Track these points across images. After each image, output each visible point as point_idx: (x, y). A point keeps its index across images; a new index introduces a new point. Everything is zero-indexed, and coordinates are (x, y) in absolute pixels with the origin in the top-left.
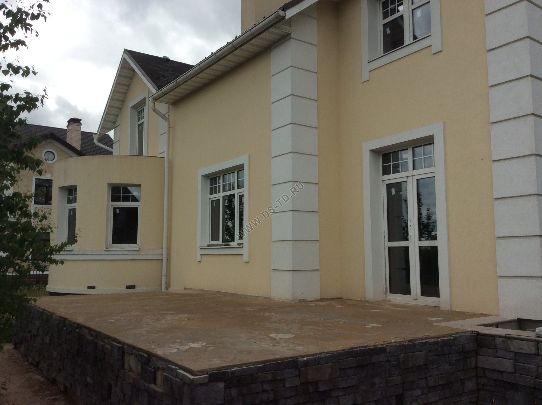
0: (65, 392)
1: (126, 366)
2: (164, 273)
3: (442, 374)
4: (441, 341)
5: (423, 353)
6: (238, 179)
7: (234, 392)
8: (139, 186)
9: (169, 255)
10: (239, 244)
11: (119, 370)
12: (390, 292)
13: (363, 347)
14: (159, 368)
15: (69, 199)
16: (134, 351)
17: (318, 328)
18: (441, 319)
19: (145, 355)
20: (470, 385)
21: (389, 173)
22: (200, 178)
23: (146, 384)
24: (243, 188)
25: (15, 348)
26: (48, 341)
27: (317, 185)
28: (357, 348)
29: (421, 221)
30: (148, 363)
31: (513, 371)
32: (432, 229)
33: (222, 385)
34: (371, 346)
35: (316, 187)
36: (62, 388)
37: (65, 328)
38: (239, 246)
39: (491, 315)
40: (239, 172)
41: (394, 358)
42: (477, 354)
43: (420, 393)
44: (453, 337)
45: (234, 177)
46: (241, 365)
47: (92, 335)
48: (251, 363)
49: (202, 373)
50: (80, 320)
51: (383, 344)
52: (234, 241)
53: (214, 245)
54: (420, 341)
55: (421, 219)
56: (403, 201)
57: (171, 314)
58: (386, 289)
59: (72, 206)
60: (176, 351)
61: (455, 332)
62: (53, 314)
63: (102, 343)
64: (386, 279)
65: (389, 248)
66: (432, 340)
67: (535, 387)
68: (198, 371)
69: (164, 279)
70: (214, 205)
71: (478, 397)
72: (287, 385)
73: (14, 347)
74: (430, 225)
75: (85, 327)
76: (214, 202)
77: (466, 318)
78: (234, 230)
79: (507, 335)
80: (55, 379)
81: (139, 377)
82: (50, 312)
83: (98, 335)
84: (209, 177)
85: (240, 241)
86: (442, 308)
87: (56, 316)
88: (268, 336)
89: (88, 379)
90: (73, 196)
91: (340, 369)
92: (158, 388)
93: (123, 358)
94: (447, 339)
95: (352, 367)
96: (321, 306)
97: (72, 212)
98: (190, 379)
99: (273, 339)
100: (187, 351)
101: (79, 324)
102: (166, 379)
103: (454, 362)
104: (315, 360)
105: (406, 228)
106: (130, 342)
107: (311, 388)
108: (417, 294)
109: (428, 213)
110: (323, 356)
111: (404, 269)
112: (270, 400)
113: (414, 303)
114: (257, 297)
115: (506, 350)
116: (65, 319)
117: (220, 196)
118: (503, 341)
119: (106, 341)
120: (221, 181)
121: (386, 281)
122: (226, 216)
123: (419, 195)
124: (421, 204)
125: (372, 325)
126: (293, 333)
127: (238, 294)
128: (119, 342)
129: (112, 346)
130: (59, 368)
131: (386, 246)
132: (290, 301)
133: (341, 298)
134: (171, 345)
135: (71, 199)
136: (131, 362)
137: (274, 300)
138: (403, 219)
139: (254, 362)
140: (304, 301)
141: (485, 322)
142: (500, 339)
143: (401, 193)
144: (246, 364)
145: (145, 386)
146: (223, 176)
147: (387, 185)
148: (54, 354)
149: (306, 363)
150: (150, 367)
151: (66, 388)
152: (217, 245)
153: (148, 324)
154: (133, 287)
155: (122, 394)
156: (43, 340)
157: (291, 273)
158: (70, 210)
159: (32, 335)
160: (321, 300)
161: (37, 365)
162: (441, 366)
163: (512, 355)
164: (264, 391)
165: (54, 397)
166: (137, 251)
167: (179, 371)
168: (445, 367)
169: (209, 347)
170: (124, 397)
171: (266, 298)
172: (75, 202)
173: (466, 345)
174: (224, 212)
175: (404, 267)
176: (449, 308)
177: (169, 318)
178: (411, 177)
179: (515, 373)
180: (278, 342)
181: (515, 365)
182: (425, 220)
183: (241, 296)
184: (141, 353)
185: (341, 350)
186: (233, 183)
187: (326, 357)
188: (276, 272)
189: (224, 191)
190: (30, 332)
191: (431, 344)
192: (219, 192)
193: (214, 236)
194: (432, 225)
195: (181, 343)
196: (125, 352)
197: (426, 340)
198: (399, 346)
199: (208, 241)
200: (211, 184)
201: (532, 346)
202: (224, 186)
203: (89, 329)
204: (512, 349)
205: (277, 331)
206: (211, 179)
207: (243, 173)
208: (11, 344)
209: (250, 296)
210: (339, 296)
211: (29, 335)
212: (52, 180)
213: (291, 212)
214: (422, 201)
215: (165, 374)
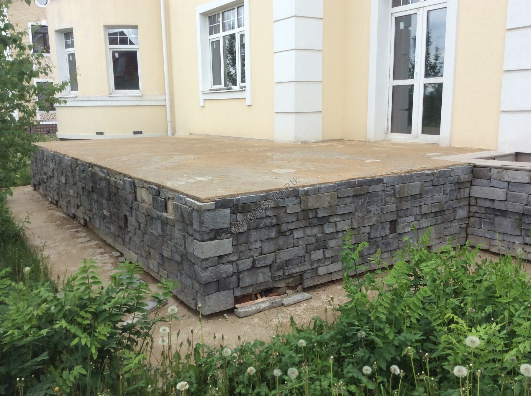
0: (86, 225)
1: (139, 199)
2: (169, 119)
3: (436, 203)
4: (437, 172)
5: (419, 183)
6: (238, 16)
7: (239, 217)
8: (135, 27)
9: (172, 100)
10: (241, 87)
11: (132, 202)
12: (392, 132)
13: (361, 178)
14: (169, 198)
15: (66, 43)
16: (145, 185)
17: (319, 164)
18: (439, 154)
19: (155, 187)
20: (462, 213)
21: (399, 5)
22: (198, 17)
23: (159, 213)
24: (244, 26)
25: (35, 190)
26: (64, 181)
27: (321, 20)
28: (356, 179)
29: (429, 61)
30: (159, 195)
31: (504, 199)
32: (439, 69)
33: (228, 211)
34: (369, 177)
35: (321, 22)
36: (82, 222)
37: (78, 168)
38: (241, 90)
39: (489, 150)
40: (239, 8)
41: (390, 188)
42: (471, 185)
43: (413, 220)
44: (450, 168)
45: (233, 14)
46: (245, 194)
47: (103, 173)
48: (255, 192)
49: (209, 201)
50: (91, 159)
51: (381, 176)
52: (236, 85)
53: (216, 90)
54: (417, 173)
55: (429, 59)
56: (412, 41)
57: (179, 155)
58: (388, 128)
59: (70, 50)
60: (184, 183)
61: (452, 164)
62: (65, 155)
63: (114, 179)
64: (388, 119)
65: (393, 87)
66: (429, 172)
67: (524, 213)
68: (206, 199)
69: (169, 125)
70: (215, 47)
71: (468, 224)
72: (289, 212)
73: (33, 189)
74: (437, 66)
75: (96, 165)
76: (215, 44)
77: (464, 153)
78: (236, 76)
79: (502, 166)
80: (74, 215)
81: (152, 207)
82: (61, 154)
83: (109, 172)
84: (207, 15)
85: (243, 84)
86: (442, 145)
87: (68, 157)
88: (272, 172)
89: (105, 212)
90: (70, 40)
91: (338, 198)
92: (170, 215)
93: (135, 192)
94: (444, 171)
95: (350, 196)
96: (321, 146)
97: (71, 57)
98: (197, 205)
99: (275, 173)
100: (194, 183)
101: (90, 164)
102: (176, 207)
103: (448, 192)
104: (315, 190)
105: (412, 70)
106: (140, 176)
107: (311, 215)
108: (417, 133)
109: (436, 53)
110: (322, 186)
111: (407, 110)
112: (273, 224)
113: (414, 141)
114: (260, 140)
115: (500, 180)
116: (77, 159)
117: (219, 36)
118: (498, 172)
119: (117, 177)
120: (220, 19)
121: (388, 121)
122: (228, 62)
123: (428, 33)
124: (429, 43)
125: (371, 160)
126: (294, 169)
127: (241, 138)
128: (130, 177)
129: (124, 181)
130: (78, 205)
131: (390, 84)
132: (292, 143)
133: (342, 140)
134: (179, 179)
135: (68, 43)
136: (143, 195)
137: (277, 143)
138: (410, 60)
139: (258, 192)
140: (306, 142)
141: (483, 156)
142: (496, 170)
143: (410, 28)
144: (250, 193)
145: (157, 214)
146: (223, 13)
147: (396, 18)
148: (71, 192)
149: (306, 193)
150: (161, 197)
151: (85, 221)
152: (220, 90)
153: (156, 162)
154: (141, 133)
155: (138, 223)
156: (59, 181)
157: (294, 115)
158: (69, 55)
159: (48, 176)
160: (323, 141)
161: (57, 203)
162: (435, 196)
163: (506, 184)
164: (268, 217)
165: (75, 230)
166: (140, 97)
167: (188, 199)
168: (439, 196)
169: (215, 180)
170: (139, 225)
171: (269, 140)
172: (73, 46)
173: (462, 176)
174: (226, 57)
175: (407, 108)
176: (448, 144)
177: (176, 157)
178: (422, 8)
179: (506, 201)
180: (281, 176)
181: (507, 194)
182: (432, 60)
183: (245, 140)
184: (151, 186)
185: (340, 181)
186: (234, 20)
187: (325, 187)
188: (278, 115)
189: (224, 30)
190: (45, 174)
191: (427, 175)
192: (219, 32)
193: (216, 80)
194: (439, 66)
195: (188, 177)
196: (137, 186)
197: (423, 172)
198: (396, 177)
199: (209, 85)
200: (210, 23)
201: (526, 175)
202: (223, 24)
203: (101, 168)
204: (507, 179)
205: (279, 167)
206: (210, 18)
207: (243, 10)
208: (30, 186)
209: (254, 139)
210: (340, 138)
211: (46, 177)
212: (47, 26)
213: (294, 51)
214: (431, 40)
215: (175, 202)
